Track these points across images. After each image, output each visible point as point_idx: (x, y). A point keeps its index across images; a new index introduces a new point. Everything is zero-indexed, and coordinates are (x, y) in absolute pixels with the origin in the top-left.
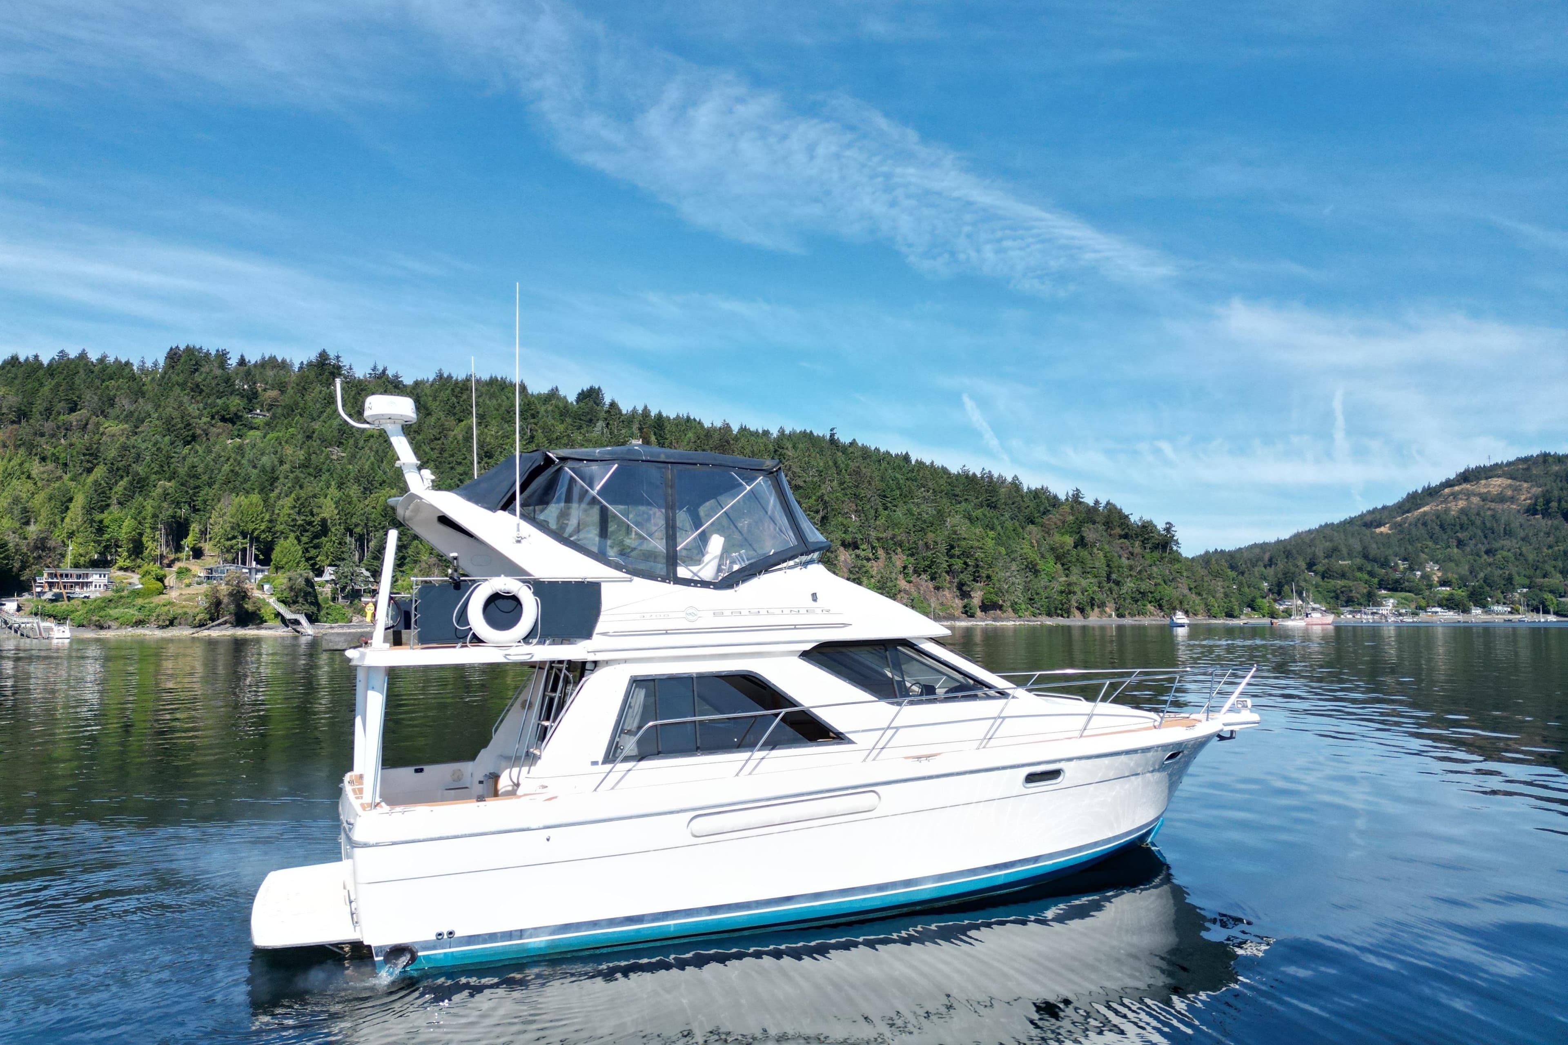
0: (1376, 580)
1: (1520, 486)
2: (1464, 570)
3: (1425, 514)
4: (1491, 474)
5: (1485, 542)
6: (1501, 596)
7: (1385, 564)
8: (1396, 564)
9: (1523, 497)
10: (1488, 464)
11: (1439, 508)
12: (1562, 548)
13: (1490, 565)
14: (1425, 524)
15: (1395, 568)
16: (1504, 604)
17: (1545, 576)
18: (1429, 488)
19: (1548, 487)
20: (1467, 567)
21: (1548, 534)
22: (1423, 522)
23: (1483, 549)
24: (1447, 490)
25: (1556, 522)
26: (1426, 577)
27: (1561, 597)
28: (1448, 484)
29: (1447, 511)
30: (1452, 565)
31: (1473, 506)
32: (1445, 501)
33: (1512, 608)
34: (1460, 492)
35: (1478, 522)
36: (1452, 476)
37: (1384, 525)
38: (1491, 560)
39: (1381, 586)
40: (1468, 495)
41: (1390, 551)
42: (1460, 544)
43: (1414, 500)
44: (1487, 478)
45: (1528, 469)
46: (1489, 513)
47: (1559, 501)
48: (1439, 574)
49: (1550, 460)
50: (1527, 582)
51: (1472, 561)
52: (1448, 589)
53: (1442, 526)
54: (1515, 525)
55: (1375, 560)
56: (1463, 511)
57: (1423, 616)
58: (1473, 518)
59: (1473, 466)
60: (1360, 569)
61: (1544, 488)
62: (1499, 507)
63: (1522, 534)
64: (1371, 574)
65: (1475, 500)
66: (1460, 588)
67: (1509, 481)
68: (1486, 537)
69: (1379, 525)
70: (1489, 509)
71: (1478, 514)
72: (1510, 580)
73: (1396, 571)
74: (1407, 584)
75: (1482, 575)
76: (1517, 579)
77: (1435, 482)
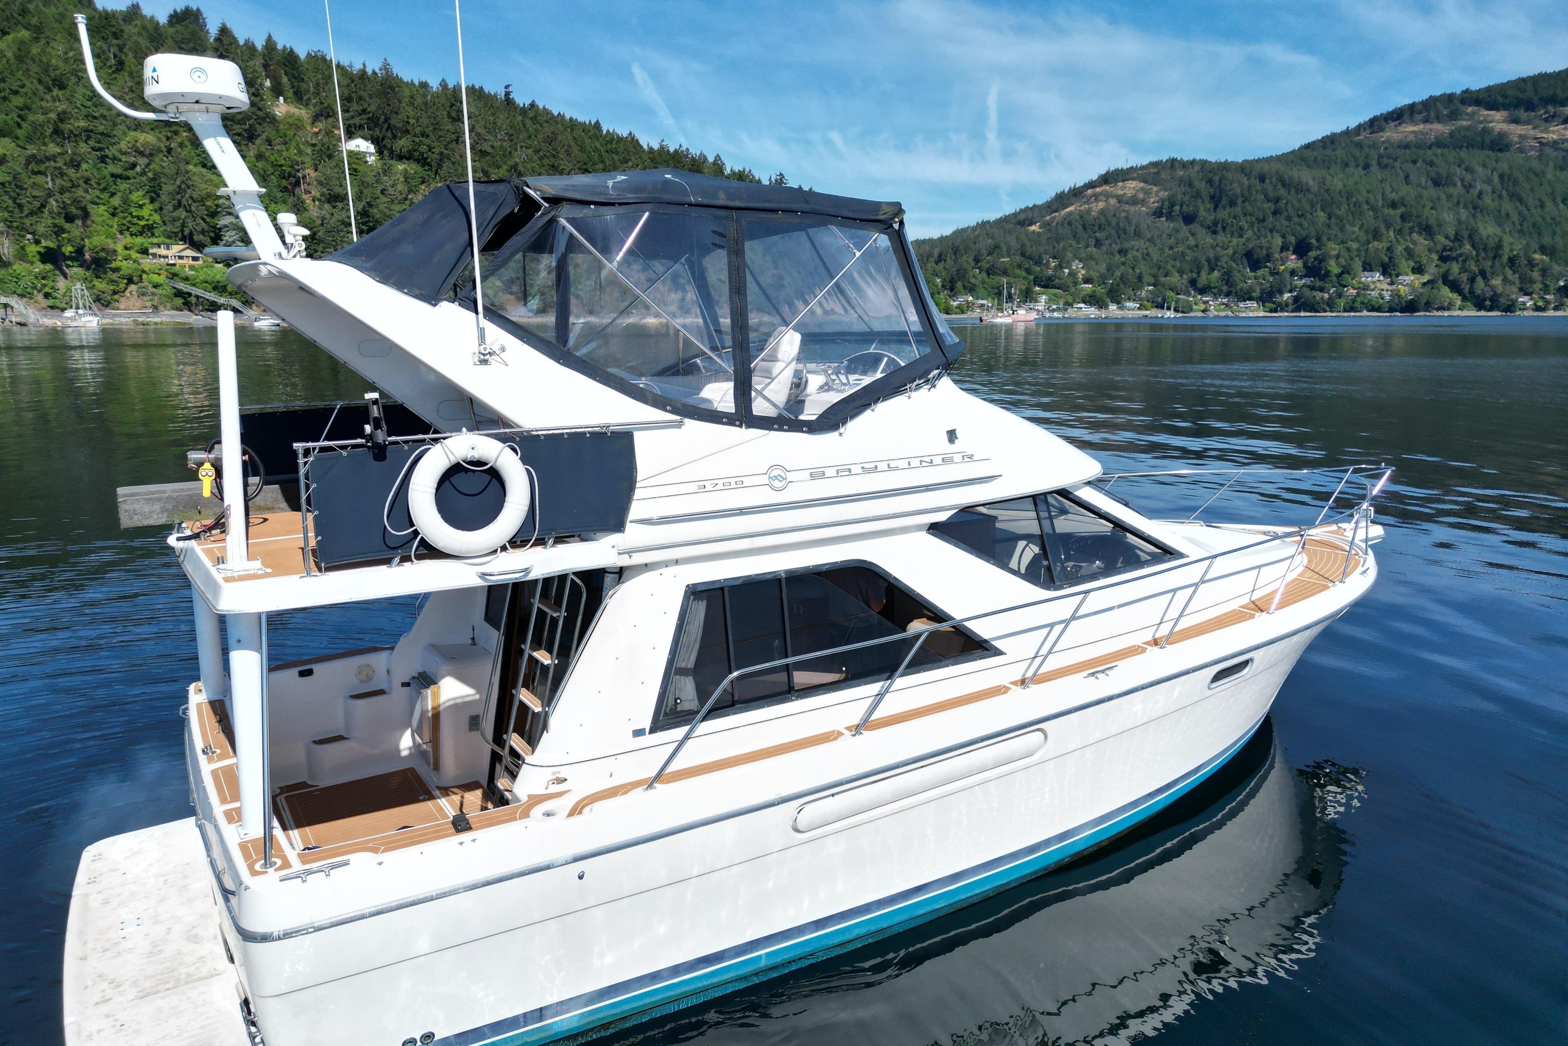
0: (1032, 277)
1: (1150, 189)
2: (1102, 268)
3: (1071, 213)
4: (1127, 177)
5: (1119, 242)
6: (1132, 293)
7: (1038, 262)
8: (1048, 262)
9: (1152, 200)
10: (1125, 168)
11: (1082, 208)
12: (1180, 249)
13: (1124, 264)
14: (1070, 224)
15: (1047, 265)
16: (1134, 300)
17: (1166, 275)
18: (1075, 189)
19: (1174, 191)
20: (1104, 265)
21: (1170, 236)
22: (1068, 221)
23: (1117, 249)
24: (1090, 191)
25: (1177, 225)
26: (1073, 274)
27: (1178, 294)
28: (1091, 185)
29: (1089, 211)
30: (1093, 263)
31: (1111, 208)
32: (1088, 202)
33: (1141, 305)
34: (1101, 193)
35: (1114, 223)
36: (1095, 178)
37: (1035, 223)
38: (1123, 259)
39: (1037, 282)
40: (1108, 196)
41: (1042, 250)
42: (1098, 244)
43: (1062, 199)
44: (1123, 181)
45: (1158, 173)
46: (1123, 214)
47: (1181, 205)
48: (1083, 272)
49: (1177, 165)
50: (1152, 280)
51: (1108, 260)
52: (1090, 286)
53: (1084, 227)
54: (1143, 226)
55: (1030, 258)
56: (1102, 212)
57: (1071, 313)
58: (1110, 219)
59: (1112, 168)
60: (1019, 266)
61: (1171, 193)
62: (1133, 209)
63: (1149, 235)
64: (1028, 271)
65: (1113, 201)
66: (1099, 285)
67: (1142, 184)
68: (1119, 238)
69: (1031, 224)
70: (1124, 211)
71: (1114, 215)
72: (1140, 278)
73: (1048, 268)
74: (1057, 281)
75: (1118, 273)
76: (1147, 278)
77: (1080, 184)
